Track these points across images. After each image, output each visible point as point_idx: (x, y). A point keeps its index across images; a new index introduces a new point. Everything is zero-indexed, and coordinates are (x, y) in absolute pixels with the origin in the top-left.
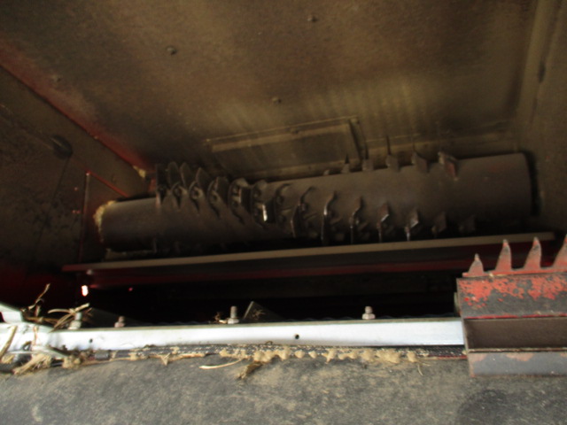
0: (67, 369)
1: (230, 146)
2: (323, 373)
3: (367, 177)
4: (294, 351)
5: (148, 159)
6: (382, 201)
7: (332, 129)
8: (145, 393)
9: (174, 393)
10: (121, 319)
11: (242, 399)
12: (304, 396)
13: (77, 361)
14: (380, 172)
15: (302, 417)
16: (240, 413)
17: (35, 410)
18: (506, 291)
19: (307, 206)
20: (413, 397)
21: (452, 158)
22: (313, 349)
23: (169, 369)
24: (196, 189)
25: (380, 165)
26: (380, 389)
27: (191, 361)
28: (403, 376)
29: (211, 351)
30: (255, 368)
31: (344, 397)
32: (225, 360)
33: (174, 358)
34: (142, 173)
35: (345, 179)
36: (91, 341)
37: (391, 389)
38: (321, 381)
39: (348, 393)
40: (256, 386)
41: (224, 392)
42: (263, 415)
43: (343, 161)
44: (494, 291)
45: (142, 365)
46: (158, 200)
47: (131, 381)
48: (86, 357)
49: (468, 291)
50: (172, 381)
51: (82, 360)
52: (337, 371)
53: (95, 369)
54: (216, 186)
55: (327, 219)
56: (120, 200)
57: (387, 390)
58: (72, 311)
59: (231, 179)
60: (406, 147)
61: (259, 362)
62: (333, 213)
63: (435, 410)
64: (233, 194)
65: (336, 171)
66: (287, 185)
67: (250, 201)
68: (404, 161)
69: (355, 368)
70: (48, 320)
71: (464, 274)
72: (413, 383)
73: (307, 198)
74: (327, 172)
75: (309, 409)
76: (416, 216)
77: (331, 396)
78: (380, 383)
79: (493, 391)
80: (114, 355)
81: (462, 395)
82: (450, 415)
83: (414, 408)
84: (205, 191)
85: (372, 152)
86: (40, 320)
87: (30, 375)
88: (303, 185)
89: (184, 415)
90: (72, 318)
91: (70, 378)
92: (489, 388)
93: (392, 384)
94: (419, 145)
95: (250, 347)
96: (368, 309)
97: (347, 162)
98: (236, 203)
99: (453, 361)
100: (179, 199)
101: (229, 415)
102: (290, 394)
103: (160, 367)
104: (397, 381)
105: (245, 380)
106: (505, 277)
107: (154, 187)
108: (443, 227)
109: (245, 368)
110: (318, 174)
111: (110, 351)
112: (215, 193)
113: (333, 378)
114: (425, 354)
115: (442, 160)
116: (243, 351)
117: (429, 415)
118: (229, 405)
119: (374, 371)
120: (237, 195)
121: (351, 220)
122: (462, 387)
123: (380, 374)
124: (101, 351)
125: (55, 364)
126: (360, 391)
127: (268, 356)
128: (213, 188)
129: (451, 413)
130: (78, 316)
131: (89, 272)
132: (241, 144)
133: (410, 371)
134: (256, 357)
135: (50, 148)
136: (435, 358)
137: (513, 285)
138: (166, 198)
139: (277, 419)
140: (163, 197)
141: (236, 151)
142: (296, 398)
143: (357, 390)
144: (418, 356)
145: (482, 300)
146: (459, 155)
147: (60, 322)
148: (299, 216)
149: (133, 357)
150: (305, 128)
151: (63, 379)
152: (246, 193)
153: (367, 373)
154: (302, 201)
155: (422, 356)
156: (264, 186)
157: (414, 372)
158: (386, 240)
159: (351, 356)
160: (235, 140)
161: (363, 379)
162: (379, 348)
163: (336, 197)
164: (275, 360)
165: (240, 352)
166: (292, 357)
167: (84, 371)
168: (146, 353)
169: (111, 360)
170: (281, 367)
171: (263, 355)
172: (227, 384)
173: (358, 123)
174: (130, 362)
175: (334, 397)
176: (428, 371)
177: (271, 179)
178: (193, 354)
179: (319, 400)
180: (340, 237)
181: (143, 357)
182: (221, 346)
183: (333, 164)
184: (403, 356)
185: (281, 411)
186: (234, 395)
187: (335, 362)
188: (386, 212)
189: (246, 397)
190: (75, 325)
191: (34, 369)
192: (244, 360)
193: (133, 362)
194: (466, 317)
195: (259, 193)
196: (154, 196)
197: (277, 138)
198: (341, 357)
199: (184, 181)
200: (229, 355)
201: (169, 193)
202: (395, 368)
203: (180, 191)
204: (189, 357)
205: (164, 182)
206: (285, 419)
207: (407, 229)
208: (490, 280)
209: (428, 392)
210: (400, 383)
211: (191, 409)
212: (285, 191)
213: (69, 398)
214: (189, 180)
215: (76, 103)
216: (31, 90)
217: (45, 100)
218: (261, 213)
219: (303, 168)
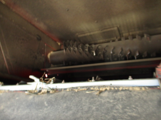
0: (51, 93)
2: (119, 93)
3: (123, 42)
4: (111, 87)
5: (61, 40)
6: (128, 49)
7: (112, 29)
8: (73, 99)
9: (80, 98)
10: (63, 81)
12: (115, 99)
13: (54, 91)
14: (127, 40)
16: (98, 103)
17: (45, 103)
19: (106, 51)
21: (149, 36)
22: (116, 87)
23: (78, 93)
24: (75, 47)
25: (127, 38)
26: (135, 97)
27: (83, 91)
29: (88, 88)
30: (101, 92)
31: (126, 99)
32: (92, 90)
33: (79, 90)
34: (59, 44)
35: (116, 43)
36: (56, 86)
37: (138, 97)
38: (119, 95)
40: (101, 96)
41: (93, 98)
43: (115, 38)
45: (70, 92)
46: (64, 51)
47: (68, 96)
48: (56, 90)
50: (79, 96)
51: (55, 91)
52: (123, 93)
53: (59, 93)
54: (80, 46)
55: (112, 54)
56: (54, 51)
57: (137, 97)
58: (50, 79)
59: (84, 44)
60: (134, 33)
62: (113, 53)
64: (85, 48)
65: (114, 41)
66: (99, 45)
67: (90, 50)
68: (134, 37)
69: (128, 92)
70: (45, 81)
72: (144, 95)
73: (106, 49)
74: (111, 41)
76: (138, 52)
77: (122, 99)
78: (135, 95)
80: (63, 90)
84: (77, 48)
85: (124, 35)
86: (43, 81)
87: (43, 95)
88: (104, 45)
89: (84, 104)
91: (52, 96)
94: (138, 32)
95: (99, 87)
96: (130, 77)
97: (117, 38)
98: (86, 51)
99: (155, 90)
100: (70, 50)
101: (95, 103)
102: (111, 98)
103: (75, 92)
104: (140, 95)
105: (98, 95)
107: (63, 47)
108: (146, 55)
109: (98, 92)
110: (108, 42)
112: (80, 48)
114: (147, 88)
115: (145, 36)
116: (97, 88)
118: (95, 101)
119: (133, 92)
120: (86, 49)
121: (119, 54)
123: (135, 93)
124: (59, 89)
125: (48, 92)
126: (130, 97)
127: (104, 89)
128: (79, 47)
130: (52, 80)
132: (86, 35)
133: (143, 92)
134: (101, 89)
135: (36, 38)
136: (150, 89)
138: (66, 51)
141: (85, 37)
142: (113, 99)
144: (145, 88)
146: (151, 35)
147: (48, 82)
148: (104, 54)
149: (68, 90)
150: (104, 29)
152: (89, 48)
153: (131, 93)
156: (93, 46)
158: (129, 59)
159: (127, 89)
160: (84, 33)
161: (130, 94)
162: (134, 87)
163: (114, 48)
164: (106, 90)
165: (96, 88)
166: (110, 89)
167: (56, 94)
169: (62, 91)
170: (108, 92)
171: (103, 89)
173: (120, 27)
174: (67, 91)
177: (95, 44)
178: (83, 89)
179: (119, 100)
180: (116, 59)
181: (70, 90)
182: (91, 87)
183: (112, 39)
184: (141, 89)
185: (109, 102)
186: (96, 99)
187: (122, 90)
188: (129, 52)
189: (99, 99)
190: (52, 82)
191: (43, 93)
192: (98, 90)
194: (160, 78)
195: (92, 48)
198: (124, 89)
199: (71, 46)
201: (67, 49)
202: (139, 92)
203: (70, 48)
205: (66, 46)
207: (135, 56)
211: (85, 102)
212: (99, 47)
213: (53, 100)
214: (73, 45)
215: (42, 26)
216: (30, 23)
217: (34, 26)
218: (93, 53)
219: (104, 40)
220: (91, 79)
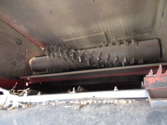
0: (24, 108)
1: (69, 40)
2: (103, 107)
3: (110, 47)
4: (94, 101)
5: (44, 44)
6: (115, 55)
7: (99, 34)
8: (48, 115)
9: (57, 114)
10: (39, 92)
11: (78, 116)
12: (97, 115)
13: (27, 106)
14: (114, 46)
15: (97, 121)
16: (78, 120)
17: (15, 121)
18: (160, 80)
19: (93, 57)
20: (132, 114)
21: (136, 41)
22: (99, 100)
23: (55, 107)
24: (59, 53)
25: (114, 44)
26: (121, 112)
27: (62, 105)
28: (128, 107)
29: (68, 102)
30: (82, 106)
31: (110, 115)
32: (72, 104)
33: (56, 104)
34: (43, 49)
35: (104, 49)
37: (125, 112)
38: (102, 110)
39: (111, 113)
40: (82, 112)
41: (72, 114)
42: (85, 121)
43: (103, 43)
44: (156, 80)
45: (47, 106)
47: (44, 112)
49: (148, 81)
50: (56, 111)
51: (28, 105)
52: (107, 107)
53: (32, 108)
54: (65, 52)
55: (99, 61)
56: (36, 57)
57: (123, 112)
58: (24, 91)
59: (69, 50)
60: (122, 38)
61: (83, 105)
63: (139, 118)
65: (101, 46)
66: (86, 51)
67: (75, 56)
69: (113, 105)
70: (17, 93)
71: (146, 76)
72: (131, 110)
75: (99, 119)
76: (125, 59)
77: (106, 114)
78: (121, 110)
79: (157, 111)
80: (38, 103)
81: (147, 113)
82: (143, 120)
83: (132, 117)
84: (62, 53)
85: (111, 40)
86: (15, 93)
87: (12, 110)
88: (91, 51)
89: (60, 121)
90: (24, 93)
91: (25, 111)
92: (155, 111)
93: (125, 110)
95: (80, 100)
96: (116, 87)
97: (104, 43)
98: (71, 57)
99: (143, 102)
100: (54, 56)
101: (74, 121)
102: (93, 114)
103: (52, 107)
104: (126, 109)
105: (79, 110)
106: (159, 76)
107: (46, 53)
109: (79, 106)
110: (95, 47)
111: (36, 103)
112: (65, 54)
113: (106, 109)
114: (134, 101)
115: (133, 42)
116: (78, 101)
117: (137, 119)
118: (74, 118)
119: (119, 106)
120: (71, 54)
121: (106, 61)
122: (147, 110)
123: (121, 107)
124: (34, 103)
125: (20, 107)
126: (115, 113)
127: (85, 103)
129: (144, 119)
130: (26, 92)
131: (28, 79)
132: (72, 39)
133: (130, 106)
134: (82, 103)
135: (15, 42)
136: (137, 102)
137: (162, 79)
138: (50, 56)
139: (89, 122)
140: (49, 55)
141: (71, 41)
142: (95, 115)
143: (114, 112)
145: (152, 84)
147: (21, 94)
148: (90, 60)
149: (44, 104)
150: (91, 34)
151: (23, 111)
152: (74, 54)
153: (116, 107)
154: (91, 55)
155: (133, 101)
156: (79, 51)
157: (131, 106)
159: (111, 102)
160: (70, 38)
161: (116, 109)
162: (120, 99)
163: (101, 54)
164: (88, 104)
166: (93, 103)
167: (29, 108)
168: (48, 103)
169: (37, 105)
170: (90, 106)
171: (84, 102)
172: (73, 111)
173: (107, 32)
174: (43, 106)
175: (107, 115)
176: (136, 106)
177: (81, 49)
178: (62, 103)
179: (102, 116)
180: (103, 66)
181: (47, 104)
182: (71, 100)
183: (100, 44)
184: (127, 101)
185: (90, 119)
186: (76, 115)
187: (106, 104)
188: (117, 58)
189: (79, 116)
190: (26, 94)
191: (14, 108)
192: (78, 104)
193: (44, 105)
194: (148, 89)
195: (78, 54)
196: (47, 55)
197: (83, 37)
198: (108, 102)
199: (55, 51)
200: (73, 103)
201: (51, 54)
202: (125, 105)
203: (54, 54)
204: (61, 104)
206: (92, 122)
207: (123, 63)
208: (155, 77)
209: (136, 112)
210: (127, 110)
211: (62, 119)
212: (86, 53)
214: (57, 50)
215: (22, 28)
216: (9, 25)
217: (13, 28)
218: (79, 59)
219: (91, 46)
220: (72, 90)
